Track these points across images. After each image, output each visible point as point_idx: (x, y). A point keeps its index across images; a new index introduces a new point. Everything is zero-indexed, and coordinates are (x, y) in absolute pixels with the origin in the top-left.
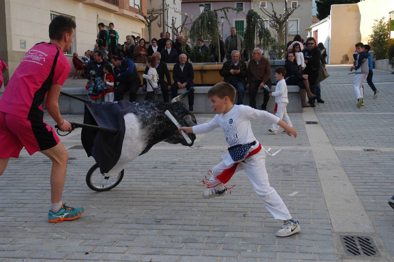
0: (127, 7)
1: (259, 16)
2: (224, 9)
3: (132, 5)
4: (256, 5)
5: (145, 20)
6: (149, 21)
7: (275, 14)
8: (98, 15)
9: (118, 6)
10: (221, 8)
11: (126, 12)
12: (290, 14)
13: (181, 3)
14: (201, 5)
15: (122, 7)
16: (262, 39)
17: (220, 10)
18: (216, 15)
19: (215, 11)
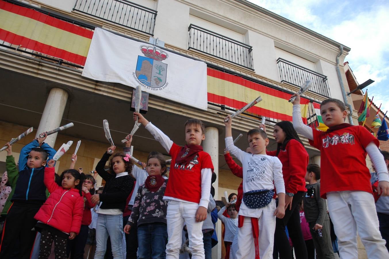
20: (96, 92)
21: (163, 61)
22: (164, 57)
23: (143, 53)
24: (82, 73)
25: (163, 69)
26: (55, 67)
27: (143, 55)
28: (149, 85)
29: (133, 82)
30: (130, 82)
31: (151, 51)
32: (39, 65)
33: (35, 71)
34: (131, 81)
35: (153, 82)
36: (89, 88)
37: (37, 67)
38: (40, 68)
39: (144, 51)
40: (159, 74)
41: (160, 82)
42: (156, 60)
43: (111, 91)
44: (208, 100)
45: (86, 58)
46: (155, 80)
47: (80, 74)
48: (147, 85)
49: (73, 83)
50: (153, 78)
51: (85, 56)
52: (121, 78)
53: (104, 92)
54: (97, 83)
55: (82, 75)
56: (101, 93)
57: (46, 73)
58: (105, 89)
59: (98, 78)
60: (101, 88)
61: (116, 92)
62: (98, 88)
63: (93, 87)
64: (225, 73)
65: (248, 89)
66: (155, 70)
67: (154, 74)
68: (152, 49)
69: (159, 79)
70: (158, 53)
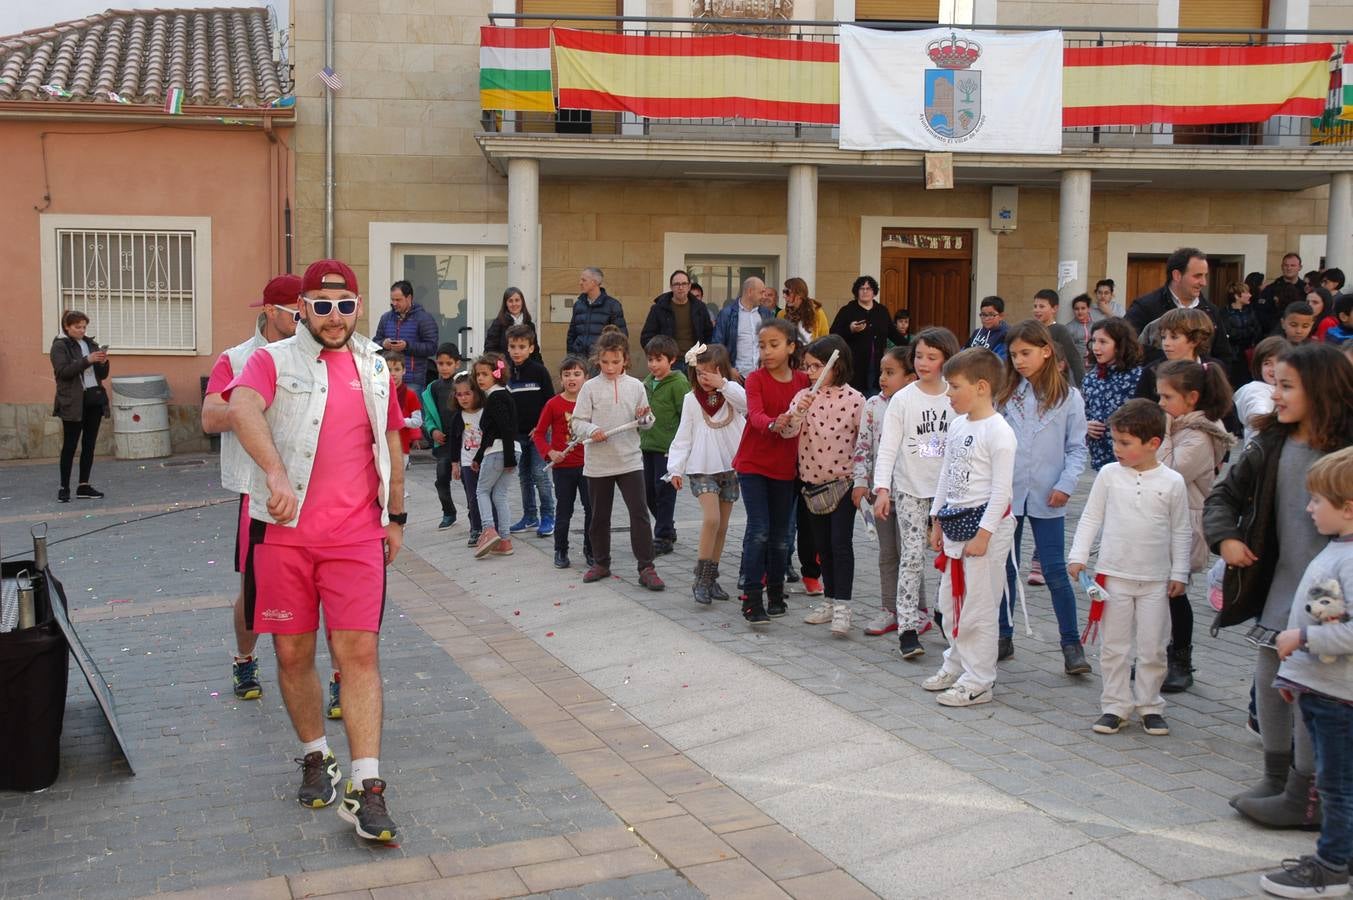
20: (865, 163)
21: (974, 66)
22: (974, 55)
23: (933, 60)
24: (838, 143)
25: (974, 86)
26: (797, 144)
27: (933, 66)
28: (951, 134)
29: (923, 137)
30: (919, 140)
31: (947, 49)
32: (773, 146)
33: (768, 155)
35: (958, 126)
36: (854, 161)
37: (769, 149)
39: (934, 54)
40: (968, 101)
41: (970, 119)
42: (959, 68)
43: (889, 157)
44: (1064, 125)
45: (838, 106)
46: (961, 118)
47: (836, 145)
48: (948, 136)
49: (826, 158)
50: (957, 115)
51: (835, 103)
53: (877, 161)
54: (864, 153)
55: (841, 147)
56: (873, 163)
57: (784, 154)
58: (880, 157)
59: (863, 145)
60: (872, 157)
61: (895, 157)
62: (868, 157)
63: (859, 157)
64: (1106, 45)
65: (1160, 69)
66: (959, 96)
67: (958, 105)
68: (949, 44)
69: (969, 114)
70: (960, 50)
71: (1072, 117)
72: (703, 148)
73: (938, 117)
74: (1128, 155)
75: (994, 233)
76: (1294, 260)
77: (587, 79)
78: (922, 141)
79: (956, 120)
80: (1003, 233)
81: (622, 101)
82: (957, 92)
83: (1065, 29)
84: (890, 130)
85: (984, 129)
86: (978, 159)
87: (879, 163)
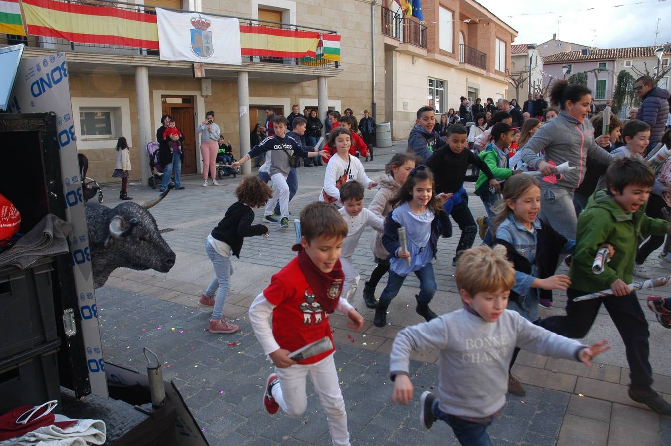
0: (494, 70)
1: (632, 76)
2: (594, 70)
3: (497, 68)
4: (620, 65)
5: (513, 83)
6: (517, 83)
7: (648, 73)
8: (467, 79)
9: (485, 69)
10: (591, 70)
11: (492, 75)
12: (666, 73)
13: (543, 65)
14: (564, 67)
15: (489, 71)
16: (634, 99)
17: (590, 71)
18: (586, 76)
19: (585, 72)
20: (169, 66)
21: (208, 29)
22: (208, 25)
23: (194, 25)
24: (160, 57)
25: (209, 37)
26: (141, 57)
28: (203, 56)
29: (192, 56)
30: (190, 57)
31: (198, 22)
32: (132, 58)
33: (130, 62)
34: (192, 57)
35: (205, 53)
36: (164, 65)
38: (133, 59)
39: (193, 23)
40: (207, 43)
41: (209, 50)
42: (203, 30)
43: (179, 64)
44: (241, 54)
45: (158, 42)
46: (206, 50)
47: (158, 58)
48: (201, 56)
49: (153, 64)
50: (204, 48)
51: (157, 40)
52: (185, 56)
53: (174, 66)
54: (169, 62)
55: (161, 59)
56: (172, 66)
57: (136, 62)
58: (175, 64)
59: (170, 59)
60: (172, 64)
61: (181, 64)
62: (170, 64)
63: (167, 64)
64: (253, 25)
65: (270, 36)
66: (204, 41)
67: (205, 45)
68: (199, 20)
69: (208, 48)
70: (203, 22)
71: (244, 51)
72: (101, 57)
73: (197, 49)
74: (262, 67)
75: (203, 97)
76: (297, 108)
77: (42, 21)
78: (192, 58)
79: (204, 50)
80: (206, 97)
81: (61, 33)
82: (203, 39)
83: (238, 18)
84: (180, 53)
85: (214, 54)
86: (211, 66)
87: (175, 67)
